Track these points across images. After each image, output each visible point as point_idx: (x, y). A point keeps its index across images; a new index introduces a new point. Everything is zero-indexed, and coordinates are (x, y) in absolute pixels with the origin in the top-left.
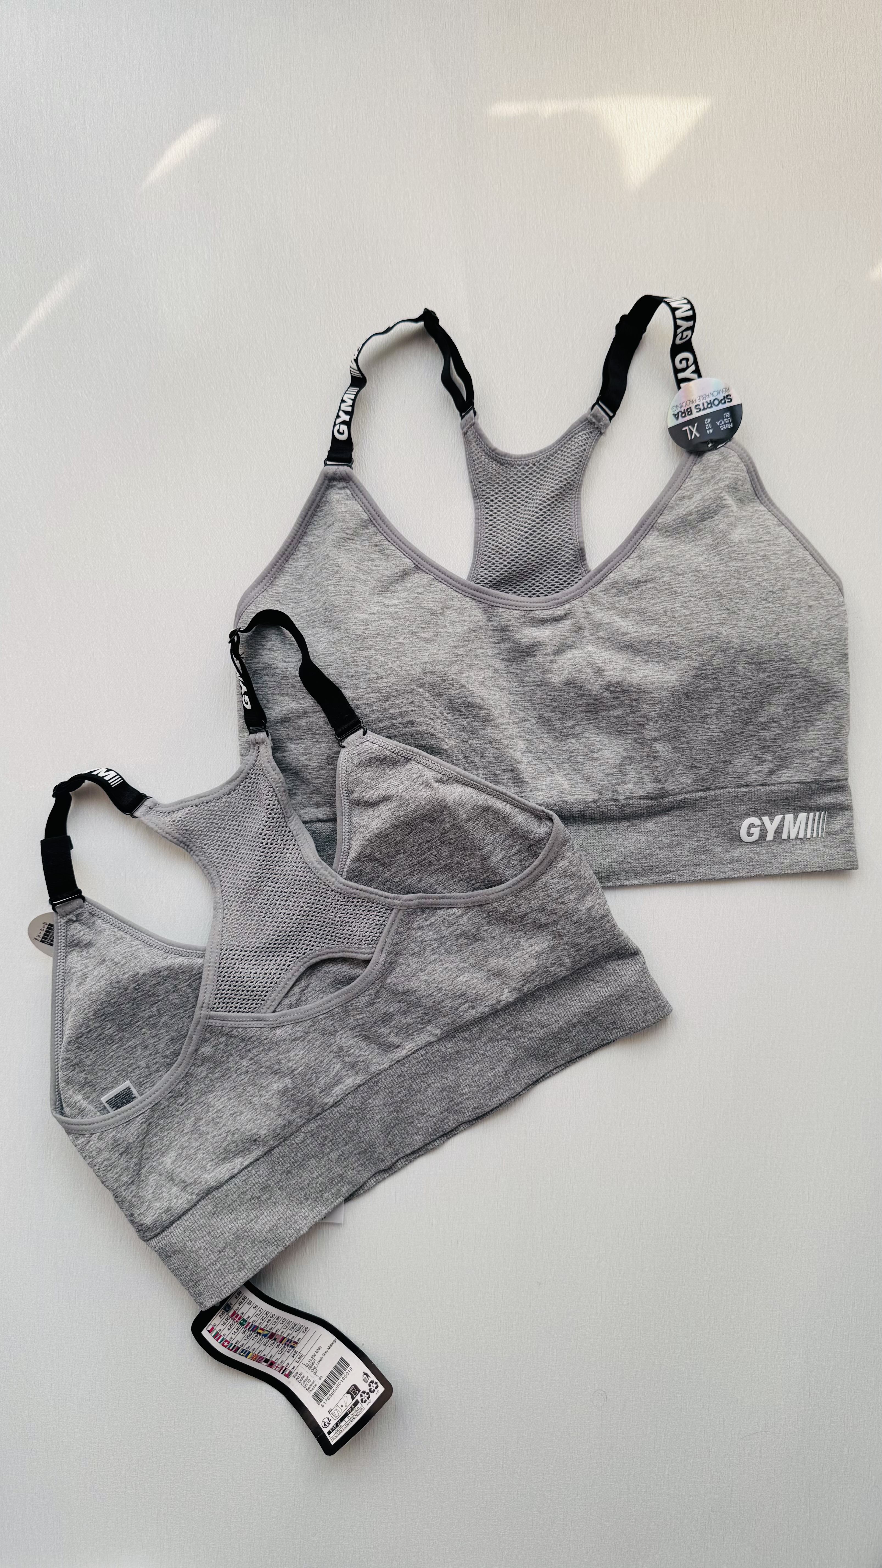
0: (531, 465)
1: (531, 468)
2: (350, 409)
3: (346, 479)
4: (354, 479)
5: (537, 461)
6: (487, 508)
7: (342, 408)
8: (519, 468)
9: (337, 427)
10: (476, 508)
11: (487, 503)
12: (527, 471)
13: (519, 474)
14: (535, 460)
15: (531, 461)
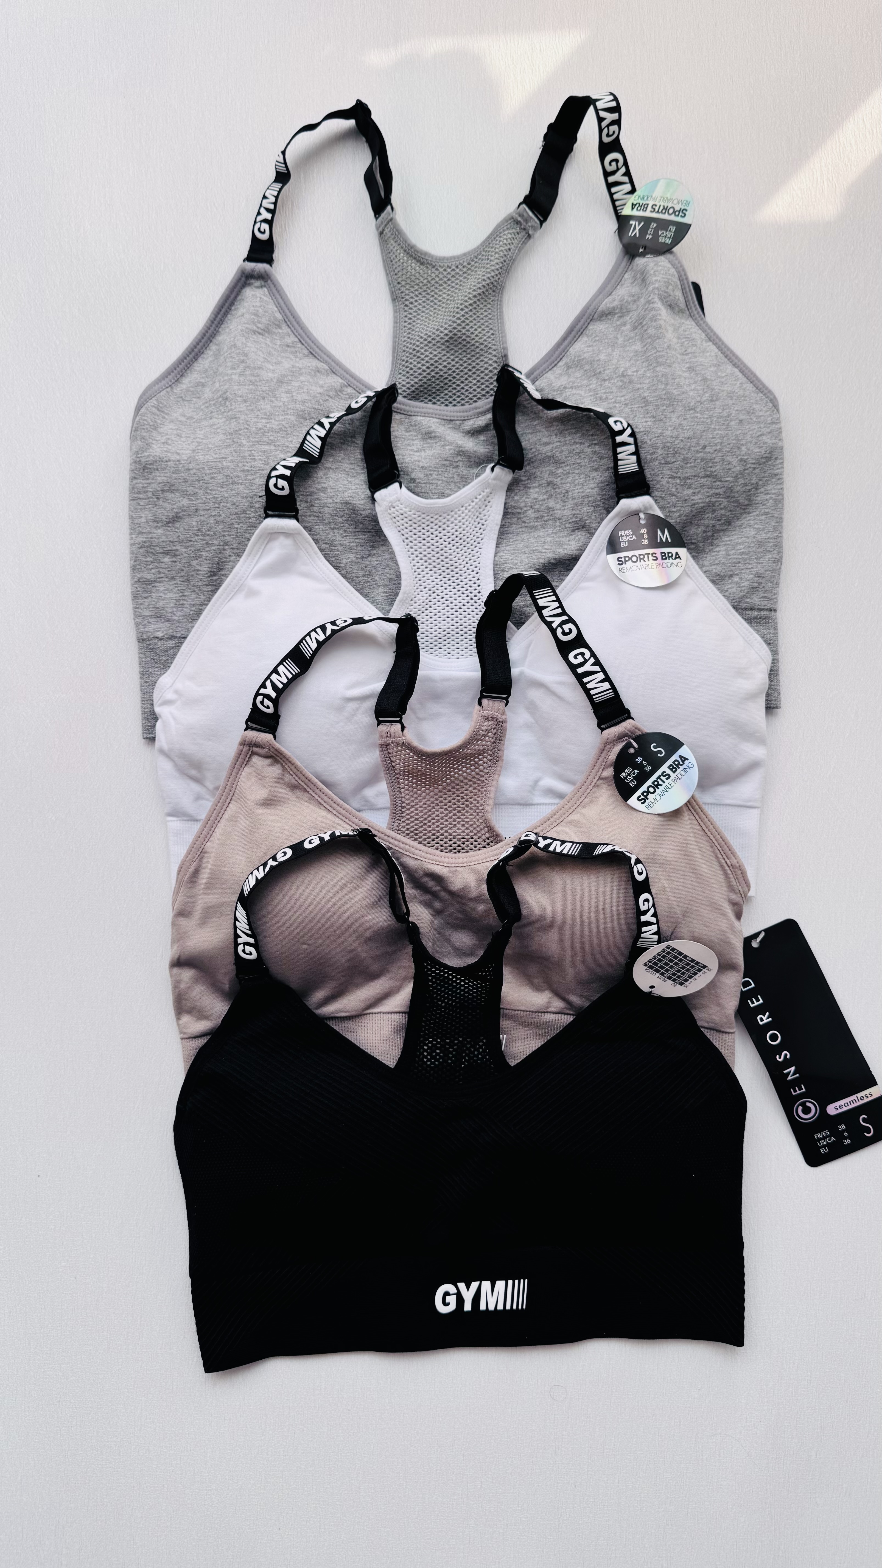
0: (454, 267)
1: (453, 270)
2: (272, 207)
3: (264, 277)
4: (272, 277)
5: (460, 263)
6: (406, 311)
7: (263, 205)
8: (441, 270)
9: (258, 225)
10: (395, 311)
11: (406, 306)
12: (449, 273)
13: (441, 276)
14: (458, 263)
15: (454, 263)
